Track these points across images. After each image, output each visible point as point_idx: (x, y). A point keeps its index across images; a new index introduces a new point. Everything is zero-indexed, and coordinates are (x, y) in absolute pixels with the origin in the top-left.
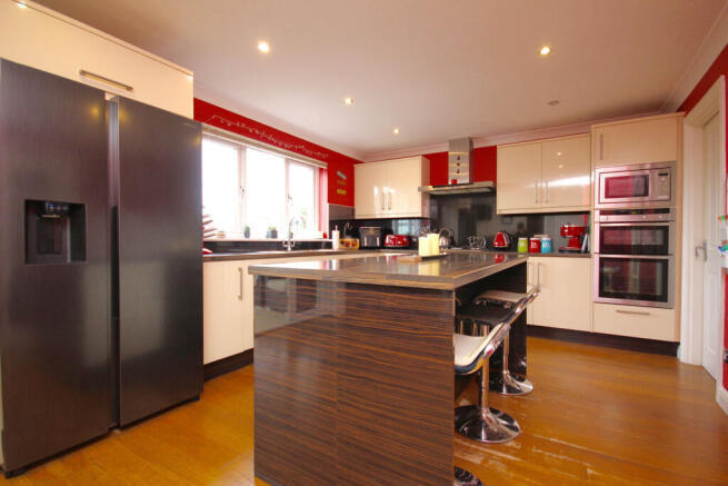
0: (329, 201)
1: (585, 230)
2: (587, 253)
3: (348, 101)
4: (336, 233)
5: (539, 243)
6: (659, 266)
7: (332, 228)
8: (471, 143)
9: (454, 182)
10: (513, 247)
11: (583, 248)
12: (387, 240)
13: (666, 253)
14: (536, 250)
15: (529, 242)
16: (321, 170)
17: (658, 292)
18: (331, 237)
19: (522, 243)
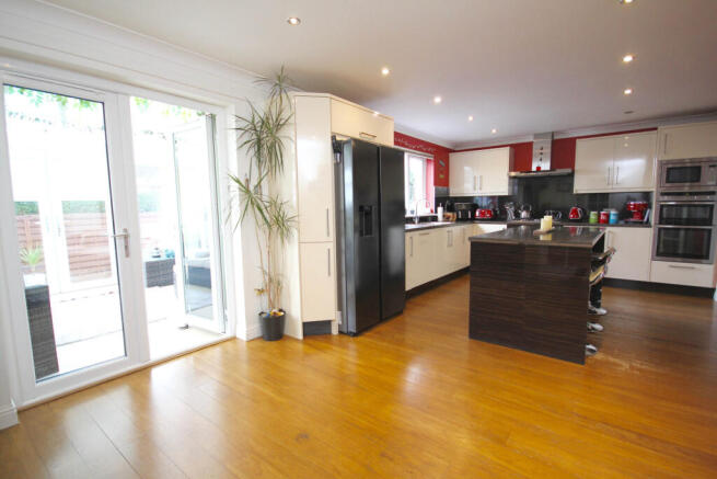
0: (436, 184)
1: (648, 206)
2: (647, 224)
3: (471, 118)
4: (440, 209)
5: (608, 216)
6: (706, 234)
7: (437, 206)
8: (553, 136)
9: (538, 168)
10: (585, 219)
11: (645, 220)
12: (477, 213)
13: (711, 225)
14: (607, 222)
15: (599, 216)
16: (428, 161)
17: (704, 253)
18: (436, 212)
19: (593, 216)
